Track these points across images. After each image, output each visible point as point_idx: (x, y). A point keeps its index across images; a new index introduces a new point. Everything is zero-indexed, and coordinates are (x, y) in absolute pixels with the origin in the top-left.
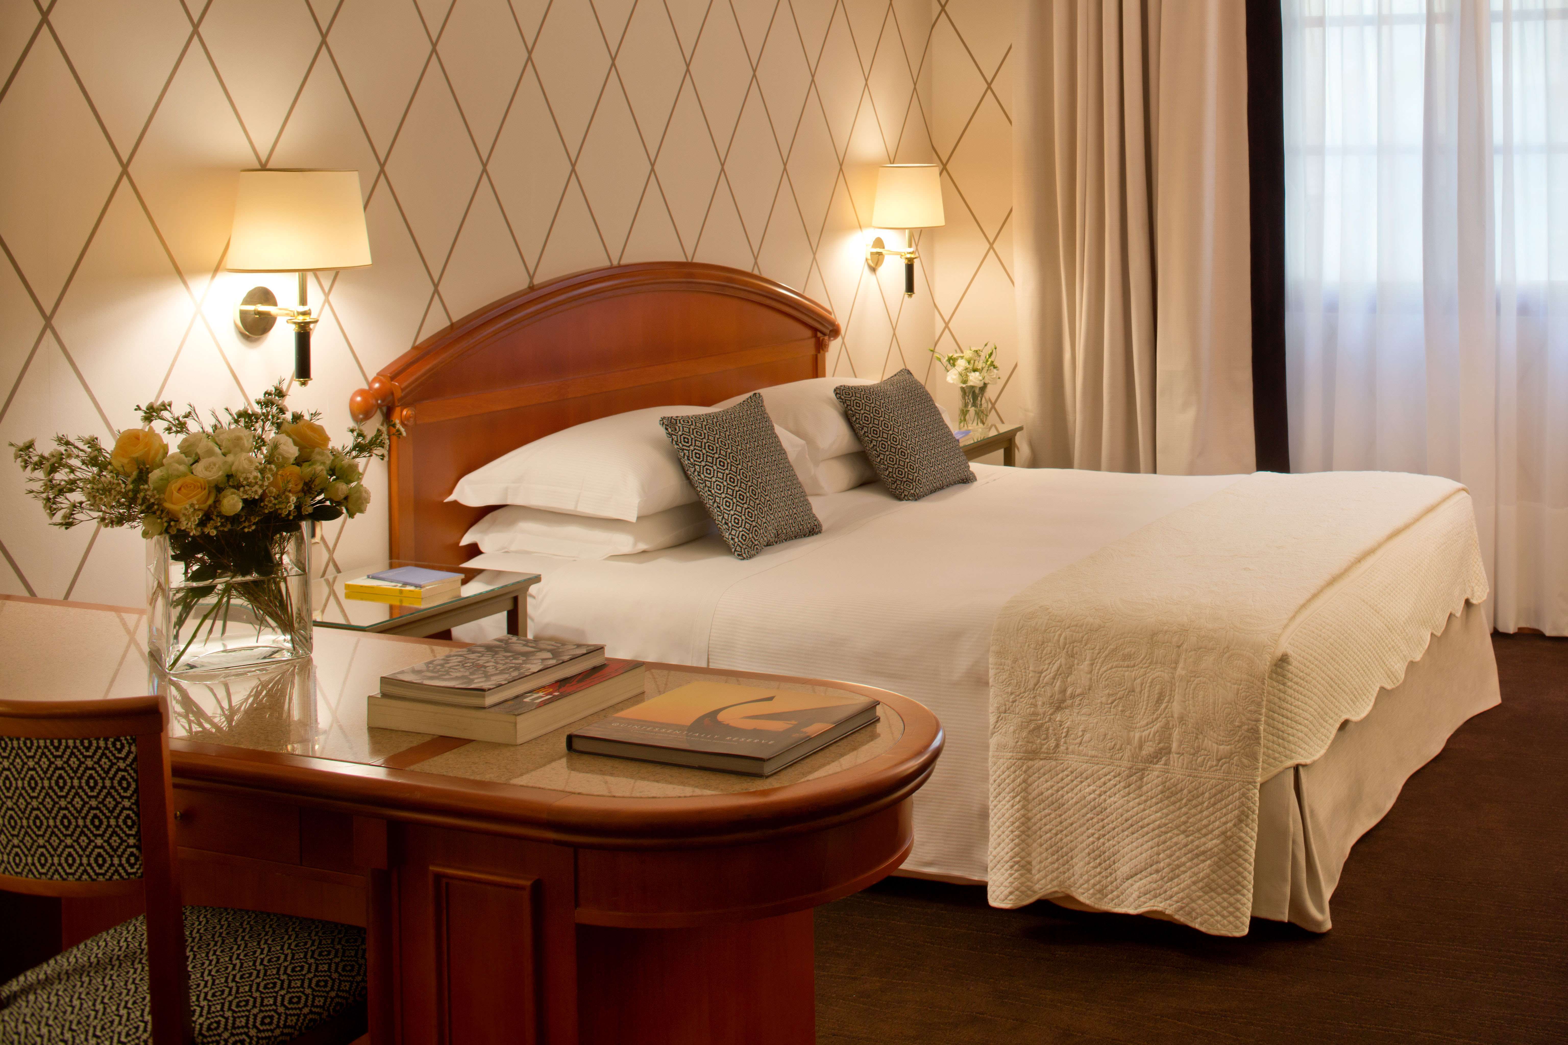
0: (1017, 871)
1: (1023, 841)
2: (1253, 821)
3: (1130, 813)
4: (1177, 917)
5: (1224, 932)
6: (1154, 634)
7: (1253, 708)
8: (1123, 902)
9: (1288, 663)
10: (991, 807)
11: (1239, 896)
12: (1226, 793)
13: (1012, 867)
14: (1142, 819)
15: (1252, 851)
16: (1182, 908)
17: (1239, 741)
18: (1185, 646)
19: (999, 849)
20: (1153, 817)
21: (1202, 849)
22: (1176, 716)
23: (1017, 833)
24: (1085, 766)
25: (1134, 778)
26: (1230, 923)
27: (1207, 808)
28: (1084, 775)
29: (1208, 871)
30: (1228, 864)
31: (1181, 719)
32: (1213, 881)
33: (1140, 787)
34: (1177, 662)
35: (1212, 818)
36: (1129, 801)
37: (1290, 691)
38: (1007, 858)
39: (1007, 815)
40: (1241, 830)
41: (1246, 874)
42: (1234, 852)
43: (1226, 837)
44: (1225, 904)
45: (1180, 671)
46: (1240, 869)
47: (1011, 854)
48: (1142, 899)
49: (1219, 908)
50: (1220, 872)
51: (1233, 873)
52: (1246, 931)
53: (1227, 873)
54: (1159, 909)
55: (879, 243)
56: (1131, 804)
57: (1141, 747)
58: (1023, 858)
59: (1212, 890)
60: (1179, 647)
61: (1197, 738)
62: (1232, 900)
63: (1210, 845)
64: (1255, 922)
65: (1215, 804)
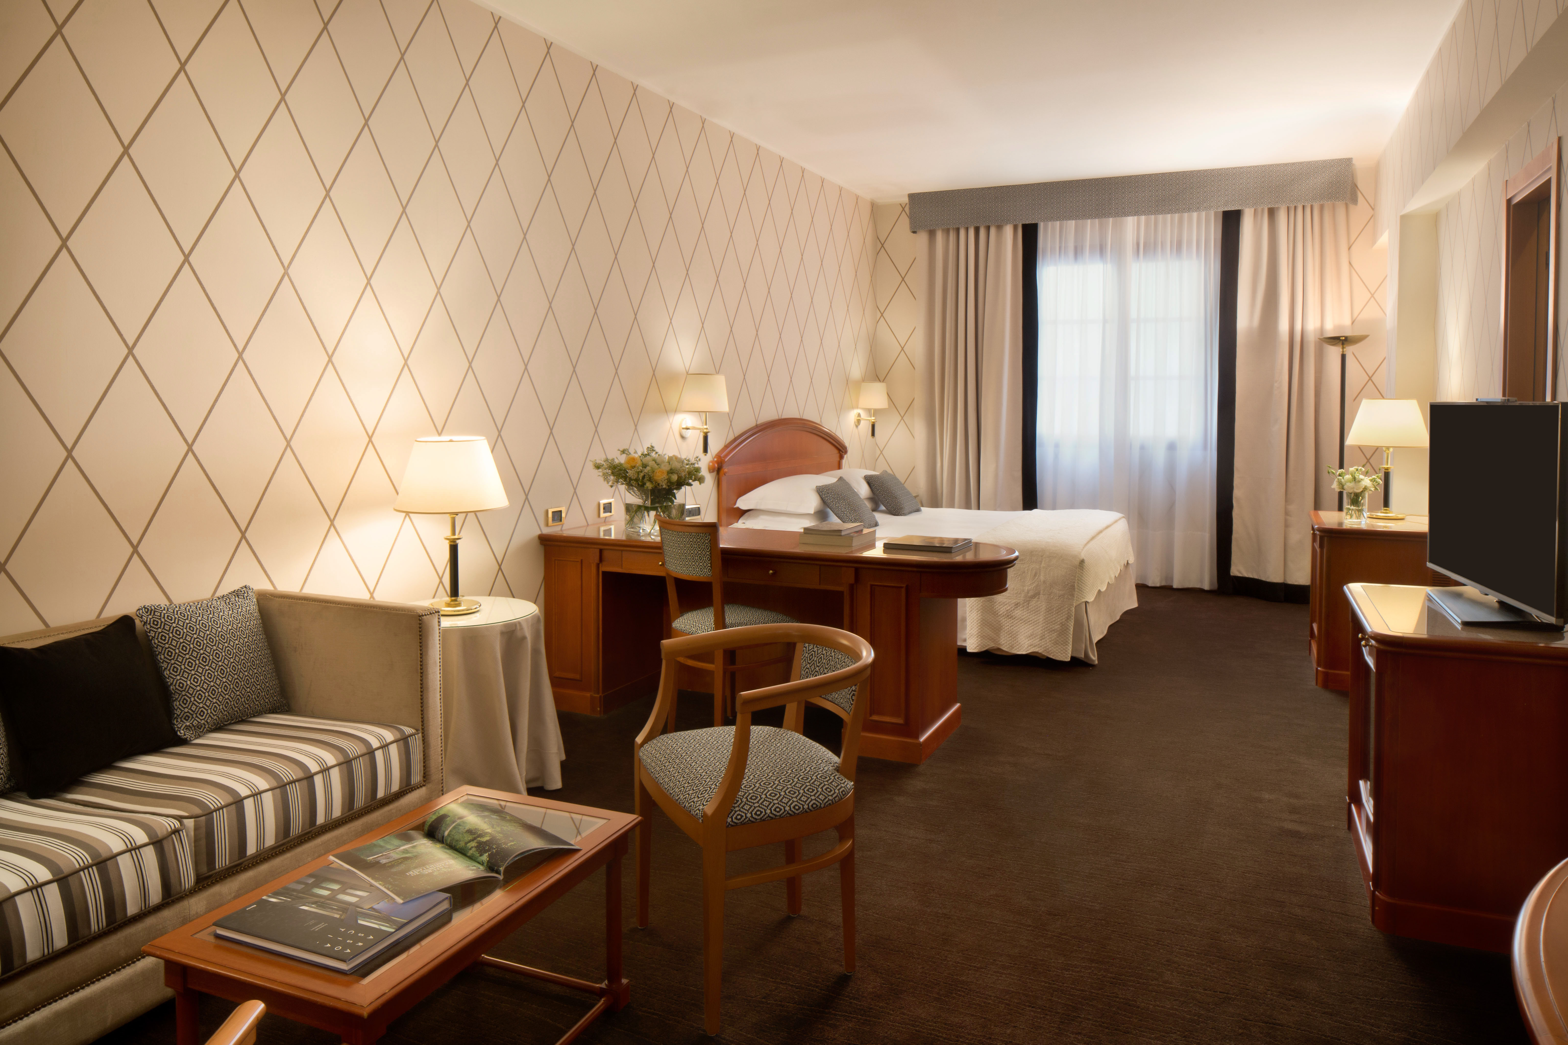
0: (979, 638)
1: (982, 627)
2: (1072, 619)
3: (1024, 617)
4: (1043, 653)
5: (1061, 659)
6: (1032, 552)
7: (1072, 578)
8: (1020, 650)
9: (1084, 563)
10: (968, 616)
11: (1067, 646)
12: (1062, 609)
13: (977, 637)
14: (1029, 619)
15: (1072, 630)
16: (1045, 650)
17: (1067, 590)
18: (1044, 556)
19: (972, 631)
20: (1033, 618)
21: (1053, 629)
22: (1042, 581)
23: (979, 624)
24: (1005, 600)
25: (1026, 604)
26: (1064, 656)
27: (1055, 614)
28: (1005, 603)
29: (1055, 637)
30: (1063, 634)
31: (1044, 582)
32: (1057, 640)
33: (1028, 607)
34: (1041, 562)
35: (1057, 618)
36: (1023, 612)
37: (1084, 573)
38: (975, 634)
39: (975, 618)
40: (1068, 622)
41: (1070, 638)
42: (1065, 630)
43: (1062, 624)
44: (1062, 649)
45: (1043, 565)
46: (1068, 636)
47: (977, 632)
48: (1029, 648)
49: (1059, 650)
50: (1060, 638)
51: (1065, 638)
52: (1069, 660)
53: (1062, 638)
54: (1036, 651)
55: (859, 415)
56: (1024, 613)
57: (1028, 593)
58: (982, 634)
59: (1057, 644)
60: (1042, 556)
61: (1050, 589)
62: (1064, 648)
63: (1056, 627)
64: (1072, 658)
65: (1058, 613)
